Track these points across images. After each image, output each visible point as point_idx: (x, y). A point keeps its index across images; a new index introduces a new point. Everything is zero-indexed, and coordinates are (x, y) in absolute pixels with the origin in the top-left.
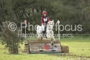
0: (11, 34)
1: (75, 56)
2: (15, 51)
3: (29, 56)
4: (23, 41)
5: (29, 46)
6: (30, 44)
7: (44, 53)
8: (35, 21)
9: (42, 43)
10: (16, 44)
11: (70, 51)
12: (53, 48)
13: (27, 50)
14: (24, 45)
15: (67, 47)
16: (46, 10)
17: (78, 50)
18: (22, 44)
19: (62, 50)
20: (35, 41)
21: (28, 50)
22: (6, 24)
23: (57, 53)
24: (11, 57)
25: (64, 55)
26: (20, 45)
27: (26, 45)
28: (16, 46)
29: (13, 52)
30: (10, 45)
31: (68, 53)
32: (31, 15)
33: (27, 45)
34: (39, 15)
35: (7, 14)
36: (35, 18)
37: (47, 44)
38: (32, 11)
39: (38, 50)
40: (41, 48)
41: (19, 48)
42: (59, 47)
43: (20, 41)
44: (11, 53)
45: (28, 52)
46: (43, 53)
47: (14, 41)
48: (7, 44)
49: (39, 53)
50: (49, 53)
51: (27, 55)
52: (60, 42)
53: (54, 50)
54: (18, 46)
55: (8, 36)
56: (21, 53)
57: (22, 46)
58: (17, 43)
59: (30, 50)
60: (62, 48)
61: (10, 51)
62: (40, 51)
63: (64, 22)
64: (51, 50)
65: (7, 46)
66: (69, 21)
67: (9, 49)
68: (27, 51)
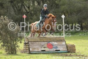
0: (8, 32)
1: (83, 56)
2: (12, 51)
3: (29, 57)
4: (22, 40)
5: (29, 46)
6: (30, 43)
7: (47, 53)
8: (36, 15)
9: (43, 41)
10: (14, 43)
11: (77, 51)
12: (57, 47)
13: (26, 49)
14: (23, 44)
15: (73, 46)
16: (49, 2)
17: (86, 49)
18: (21, 43)
19: (67, 50)
20: (36, 39)
21: (28, 50)
22: (2, 20)
23: (62, 53)
24: (8, 58)
25: (70, 55)
26: (19, 44)
27: (25, 43)
28: (14, 45)
29: (10, 52)
30: (7, 45)
31: (75, 53)
32: (30, 8)
33: (27, 44)
34: (40, 8)
35: (3, 8)
36: (36, 11)
37: (50, 42)
38: (33, 4)
39: (40, 50)
40: (43, 47)
41: (17, 48)
42: (63, 46)
43: (19, 39)
44: (8, 54)
45: (28, 52)
46: (45, 53)
47: (11, 39)
48: (3, 43)
49: (41, 53)
50: (52, 53)
51: (27, 55)
52: (65, 39)
53: (58, 49)
54: (16, 46)
55: (4, 34)
56: (19, 54)
57: (21, 46)
58: (16, 41)
59: (31, 49)
60: (67, 47)
61: (6, 51)
62: (42, 51)
63: (70, 16)
64: (55, 49)
65: (3, 46)
66: (76, 15)
67: (5, 49)
68: (26, 51)
